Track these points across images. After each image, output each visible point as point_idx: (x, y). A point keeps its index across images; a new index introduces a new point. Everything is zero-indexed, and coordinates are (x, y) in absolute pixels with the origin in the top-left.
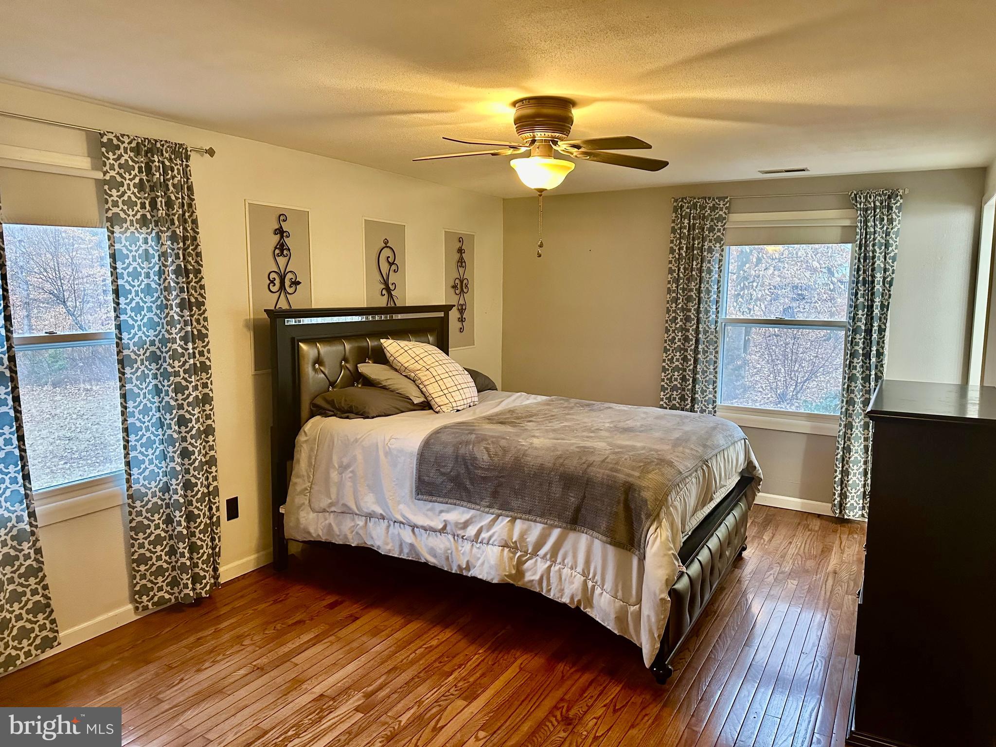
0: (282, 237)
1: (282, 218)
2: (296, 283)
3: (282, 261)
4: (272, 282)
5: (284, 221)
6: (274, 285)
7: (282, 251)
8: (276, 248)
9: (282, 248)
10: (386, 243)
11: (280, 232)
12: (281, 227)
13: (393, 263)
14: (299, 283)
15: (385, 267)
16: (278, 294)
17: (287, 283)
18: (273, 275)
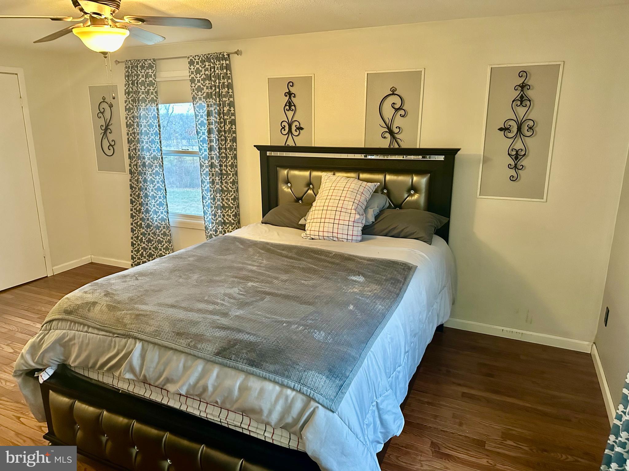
0: (290, 98)
1: (291, 84)
2: (300, 128)
3: (290, 114)
4: (284, 128)
5: (292, 86)
6: (285, 130)
7: (290, 106)
8: (286, 105)
9: (290, 105)
10: (393, 91)
11: (290, 94)
12: (290, 91)
13: (399, 109)
14: (302, 129)
15: (388, 112)
16: (287, 135)
17: (294, 128)
18: (284, 123)
